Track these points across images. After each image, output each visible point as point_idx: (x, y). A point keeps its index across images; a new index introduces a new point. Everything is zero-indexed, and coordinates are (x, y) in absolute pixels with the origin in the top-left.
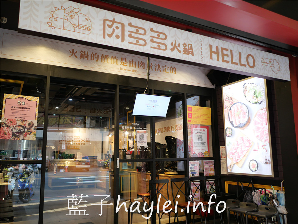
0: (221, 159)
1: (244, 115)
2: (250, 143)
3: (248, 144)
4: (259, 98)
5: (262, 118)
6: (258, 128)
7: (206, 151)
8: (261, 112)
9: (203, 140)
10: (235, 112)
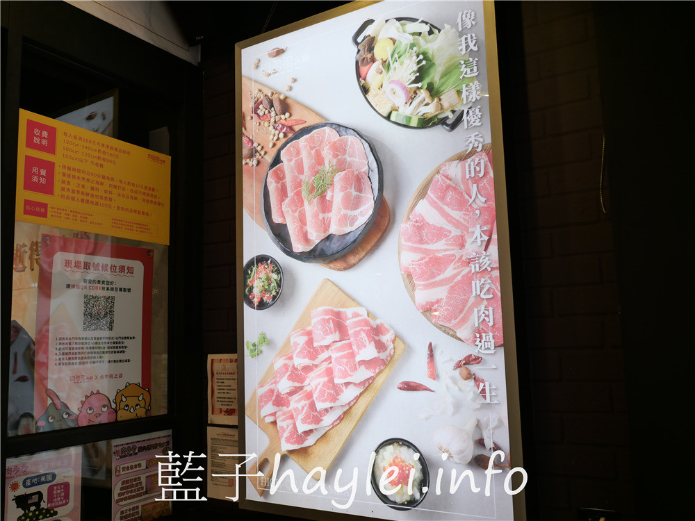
0: (213, 418)
1: (354, 193)
2: (380, 346)
3: (369, 352)
4: (448, 98)
5: (462, 204)
6: (435, 264)
7: (128, 385)
8: (455, 170)
9: (115, 325)
10: (302, 177)
